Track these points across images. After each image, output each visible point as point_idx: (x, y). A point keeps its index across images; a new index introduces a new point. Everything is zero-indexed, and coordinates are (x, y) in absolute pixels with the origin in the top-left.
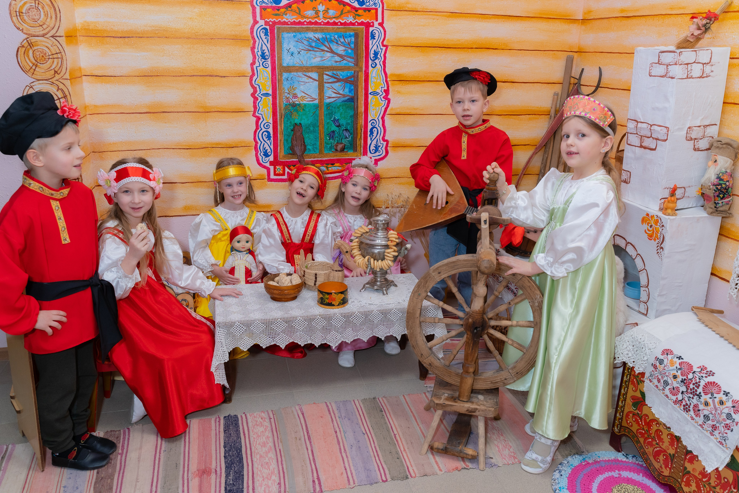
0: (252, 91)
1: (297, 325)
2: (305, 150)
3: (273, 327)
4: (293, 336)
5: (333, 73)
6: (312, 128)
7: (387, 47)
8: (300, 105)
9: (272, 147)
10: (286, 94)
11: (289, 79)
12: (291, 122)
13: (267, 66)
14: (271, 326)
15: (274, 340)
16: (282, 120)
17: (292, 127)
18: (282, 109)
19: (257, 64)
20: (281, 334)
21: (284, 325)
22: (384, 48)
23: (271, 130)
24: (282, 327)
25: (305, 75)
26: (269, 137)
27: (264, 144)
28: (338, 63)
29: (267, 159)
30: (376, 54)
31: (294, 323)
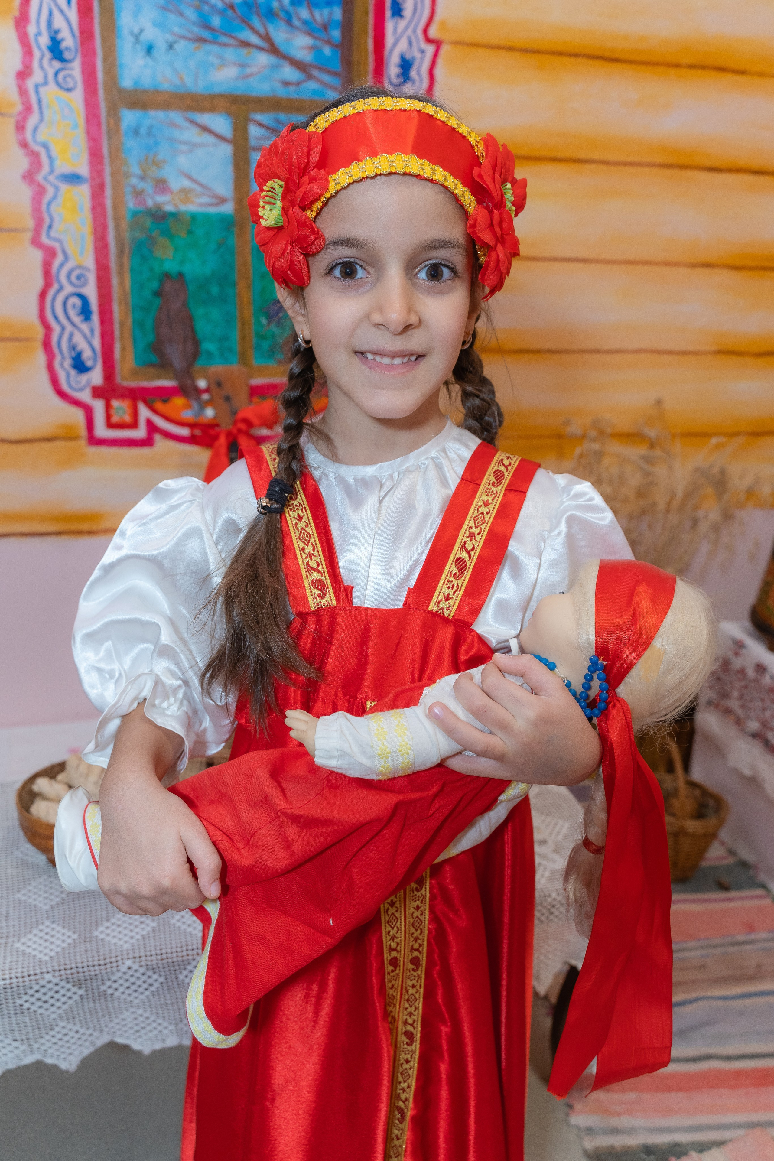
0: (23, 163)
1: (121, 989)
2: (196, 353)
3: (26, 1006)
4: (110, 1025)
5: (277, 121)
6: (215, 290)
7: (437, 44)
8: (176, 216)
9: (97, 342)
10: (134, 181)
11: (143, 131)
12: (151, 270)
13: (71, 85)
14: (19, 1002)
15: (36, 1046)
16: (126, 261)
17: (155, 285)
18: (124, 225)
19: (37, 76)
20: (62, 1024)
21: (69, 994)
22: (430, 49)
23: (91, 292)
24: (63, 999)
25: (193, 122)
26: (85, 312)
27: (71, 335)
28: (292, 89)
29: (84, 378)
30: (406, 65)
31: (108, 983)
